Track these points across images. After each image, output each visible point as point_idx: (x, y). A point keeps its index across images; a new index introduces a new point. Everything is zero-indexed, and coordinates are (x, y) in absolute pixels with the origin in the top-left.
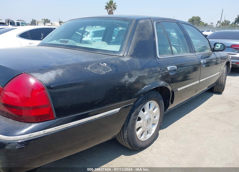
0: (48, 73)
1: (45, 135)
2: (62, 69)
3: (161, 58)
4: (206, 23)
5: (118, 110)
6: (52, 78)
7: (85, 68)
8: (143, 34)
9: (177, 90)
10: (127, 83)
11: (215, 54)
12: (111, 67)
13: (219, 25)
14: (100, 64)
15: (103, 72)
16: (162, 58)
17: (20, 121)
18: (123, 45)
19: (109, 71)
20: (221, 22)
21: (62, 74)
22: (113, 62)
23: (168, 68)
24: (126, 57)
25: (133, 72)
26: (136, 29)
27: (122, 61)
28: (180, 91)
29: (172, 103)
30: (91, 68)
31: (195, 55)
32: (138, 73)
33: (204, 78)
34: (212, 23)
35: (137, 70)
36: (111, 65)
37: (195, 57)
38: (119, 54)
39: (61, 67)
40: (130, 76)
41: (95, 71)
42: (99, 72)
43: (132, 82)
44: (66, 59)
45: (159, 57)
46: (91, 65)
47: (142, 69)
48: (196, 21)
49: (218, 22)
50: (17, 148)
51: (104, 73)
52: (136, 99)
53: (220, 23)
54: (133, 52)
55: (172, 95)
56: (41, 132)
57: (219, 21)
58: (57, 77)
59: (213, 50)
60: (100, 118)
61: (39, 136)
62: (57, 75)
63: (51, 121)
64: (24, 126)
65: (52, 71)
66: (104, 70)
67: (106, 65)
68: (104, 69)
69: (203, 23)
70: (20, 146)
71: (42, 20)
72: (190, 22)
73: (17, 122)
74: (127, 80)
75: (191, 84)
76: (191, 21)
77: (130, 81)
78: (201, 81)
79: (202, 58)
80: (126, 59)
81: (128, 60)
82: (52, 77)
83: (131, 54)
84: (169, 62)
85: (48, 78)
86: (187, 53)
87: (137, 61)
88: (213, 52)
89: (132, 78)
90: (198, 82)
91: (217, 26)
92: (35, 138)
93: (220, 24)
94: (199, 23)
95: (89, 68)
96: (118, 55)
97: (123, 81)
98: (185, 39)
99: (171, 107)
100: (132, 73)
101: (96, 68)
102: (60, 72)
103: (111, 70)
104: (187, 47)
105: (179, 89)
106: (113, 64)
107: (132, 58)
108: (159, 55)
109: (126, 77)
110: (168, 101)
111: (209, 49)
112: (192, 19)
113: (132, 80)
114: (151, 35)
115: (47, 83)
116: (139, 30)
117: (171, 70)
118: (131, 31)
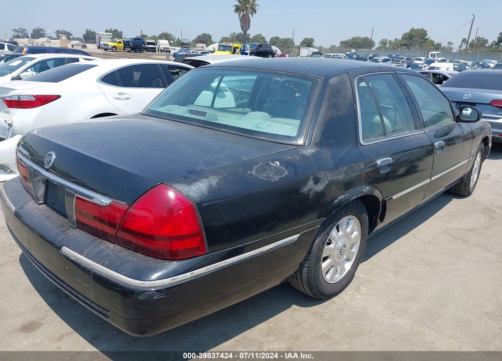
0: (197, 183)
1: (193, 278)
2: (215, 176)
3: (365, 144)
4: (437, 43)
5: (295, 237)
6: (204, 192)
7: (249, 172)
8: (336, 104)
9: (392, 198)
10: (311, 193)
11: (461, 127)
12: (286, 168)
13: (464, 47)
14: (270, 163)
15: (275, 176)
16: (368, 144)
17: (155, 258)
18: (304, 125)
19: (284, 175)
20: (470, 41)
21: (217, 184)
22: (290, 158)
23: (377, 162)
24: (309, 148)
25: (321, 175)
26: (325, 97)
27: (303, 155)
28: (396, 199)
29: (382, 220)
30: (257, 171)
31: (425, 132)
32: (328, 175)
33: (439, 173)
34: (450, 43)
35: (328, 169)
36: (287, 164)
37: (424, 136)
38: (297, 141)
39: (214, 173)
40: (317, 181)
41: (263, 176)
42: (270, 178)
43: (319, 191)
44: (216, 156)
45: (362, 143)
46: (257, 166)
47: (336, 167)
48: (418, 38)
49: (462, 41)
50: (155, 298)
51: (277, 178)
52: (325, 218)
53: (467, 43)
54: (321, 138)
55: (382, 207)
56: (188, 275)
57: (466, 39)
58: (211, 190)
59: (458, 119)
60: (269, 251)
61: (185, 281)
62: (211, 186)
63: (200, 257)
64: (163, 265)
65: (202, 180)
66: (275, 174)
67: (279, 164)
68: (277, 171)
69: (432, 42)
70: (159, 295)
71: (107, 31)
72: (406, 39)
73: (150, 258)
74: (312, 187)
75: (416, 186)
76: (407, 37)
77: (317, 189)
78: (433, 178)
79: (437, 136)
80: (309, 152)
81: (312, 153)
82: (203, 189)
83: (317, 141)
84: (378, 151)
85: (197, 191)
86: (410, 130)
87: (327, 153)
88: (457, 122)
89: (319, 184)
90: (428, 181)
91: (461, 49)
92: (179, 283)
93: (467, 46)
94: (424, 42)
95: (254, 172)
96: (294, 142)
97: (305, 190)
98: (406, 105)
99: (380, 226)
100: (319, 176)
101: (264, 170)
102: (214, 181)
103: (287, 173)
104: (411, 119)
105: (394, 197)
106: (289, 161)
107: (318, 149)
108: (363, 139)
109: (311, 183)
110: (375, 217)
111: (450, 117)
112: (410, 34)
113: (320, 187)
114: (349, 106)
115: (198, 200)
116: (329, 98)
117: (383, 165)
118: (316, 99)
